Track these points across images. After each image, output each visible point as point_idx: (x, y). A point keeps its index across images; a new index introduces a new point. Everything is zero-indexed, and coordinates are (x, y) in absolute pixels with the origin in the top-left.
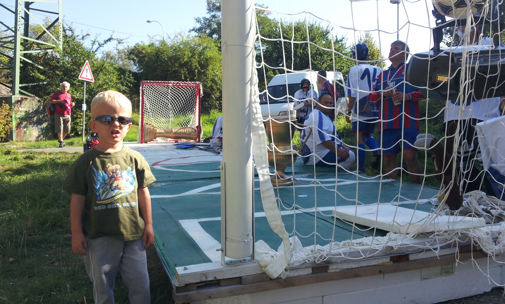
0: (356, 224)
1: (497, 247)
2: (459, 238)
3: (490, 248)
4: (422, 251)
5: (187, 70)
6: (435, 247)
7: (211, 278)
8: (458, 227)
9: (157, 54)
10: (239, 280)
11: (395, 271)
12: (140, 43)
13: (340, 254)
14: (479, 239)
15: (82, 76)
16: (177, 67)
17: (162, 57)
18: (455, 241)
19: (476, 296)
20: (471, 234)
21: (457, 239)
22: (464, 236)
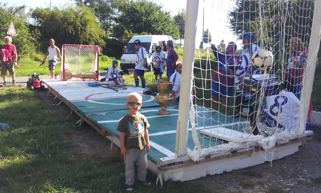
0: (217, 139)
1: (268, 147)
2: (255, 144)
3: (265, 147)
4: (242, 149)
5: (73, 27)
6: (247, 147)
7: (173, 162)
8: (254, 140)
9: (51, 15)
10: (182, 162)
11: (233, 156)
12: (40, 7)
13: (215, 152)
14: (262, 144)
15: (9, 32)
16: (67, 25)
17: (56, 18)
18: (253, 145)
19: (259, 165)
20: (259, 142)
21: (254, 144)
22: (257, 143)
